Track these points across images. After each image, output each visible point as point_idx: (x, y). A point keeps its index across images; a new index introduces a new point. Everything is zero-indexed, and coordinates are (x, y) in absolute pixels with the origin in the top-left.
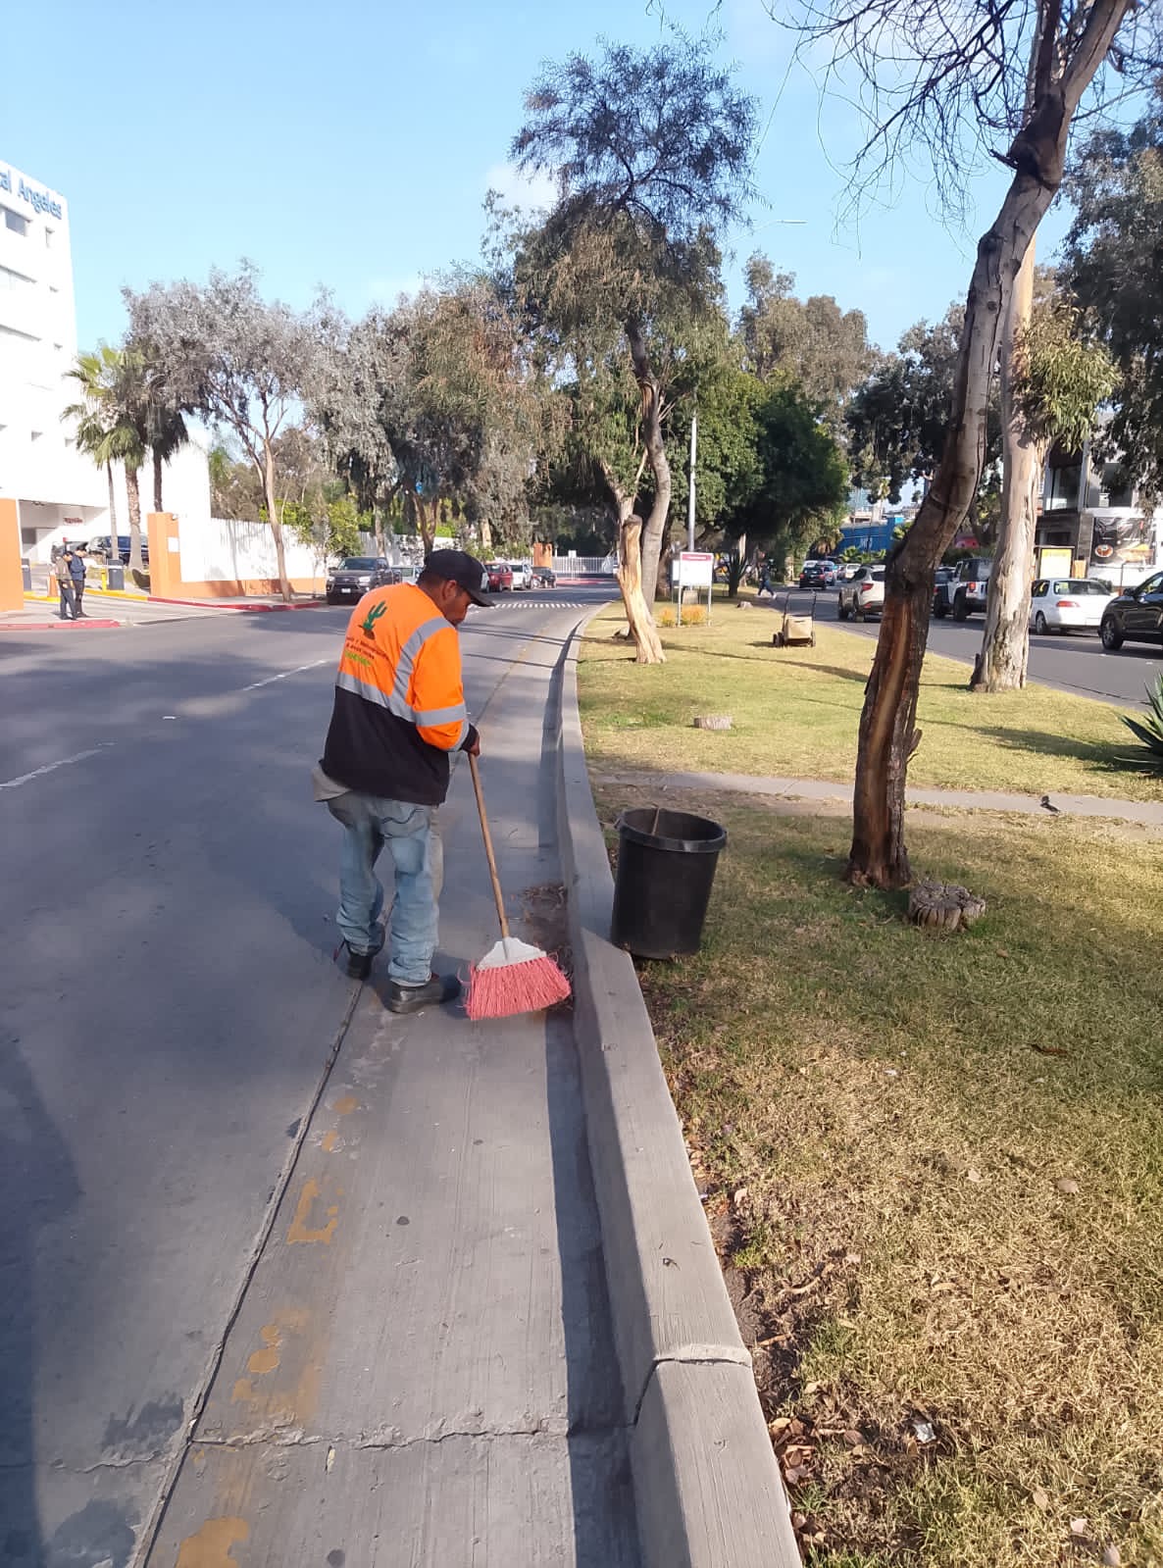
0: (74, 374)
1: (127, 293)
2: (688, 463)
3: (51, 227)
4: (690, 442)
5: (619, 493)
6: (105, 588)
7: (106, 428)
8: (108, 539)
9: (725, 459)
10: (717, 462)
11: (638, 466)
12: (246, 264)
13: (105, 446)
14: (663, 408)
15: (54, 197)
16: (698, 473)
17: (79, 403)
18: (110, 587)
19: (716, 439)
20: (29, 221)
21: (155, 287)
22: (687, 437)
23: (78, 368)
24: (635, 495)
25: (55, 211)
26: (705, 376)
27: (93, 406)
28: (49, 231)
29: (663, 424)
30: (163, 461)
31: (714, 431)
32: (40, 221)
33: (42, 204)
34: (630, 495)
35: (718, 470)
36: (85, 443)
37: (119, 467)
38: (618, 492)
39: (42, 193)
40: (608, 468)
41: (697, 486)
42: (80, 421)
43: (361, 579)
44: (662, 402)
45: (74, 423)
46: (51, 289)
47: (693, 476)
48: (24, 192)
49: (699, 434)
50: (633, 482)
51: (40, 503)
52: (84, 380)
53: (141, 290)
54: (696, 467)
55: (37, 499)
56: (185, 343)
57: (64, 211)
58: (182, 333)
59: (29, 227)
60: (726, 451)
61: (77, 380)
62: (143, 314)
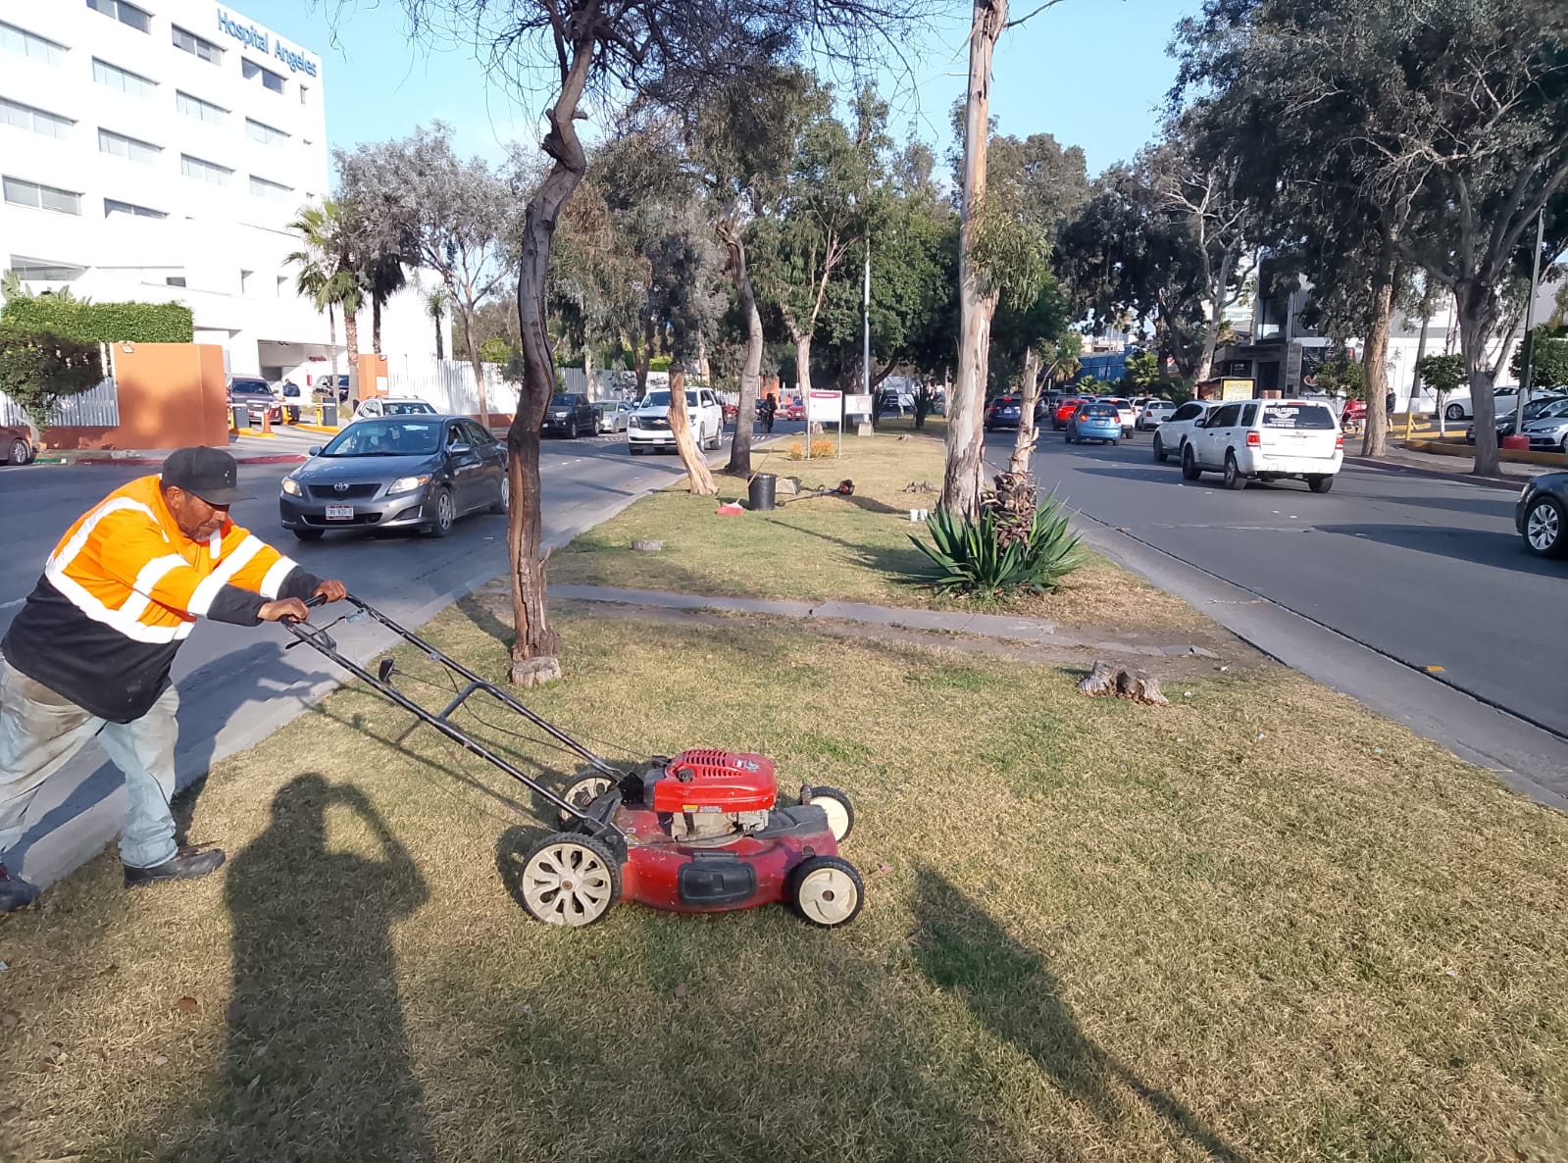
0: (297, 225)
1: (338, 155)
2: (862, 303)
3: (306, 85)
4: (863, 283)
5: (796, 333)
6: (320, 423)
7: (328, 275)
8: (331, 379)
9: (899, 299)
10: (890, 301)
11: (814, 307)
12: (439, 126)
13: (324, 291)
14: (836, 252)
15: (309, 57)
16: (871, 312)
17: (302, 251)
18: (325, 423)
19: (890, 281)
20: (285, 79)
21: (364, 149)
22: (860, 278)
23: (302, 220)
24: (811, 333)
25: (310, 69)
26: (873, 220)
27: (317, 254)
28: (303, 88)
29: (836, 267)
30: (381, 305)
31: (887, 272)
32: (294, 79)
33: (297, 63)
34: (806, 334)
35: (893, 309)
36: (306, 289)
37: (339, 311)
38: (794, 331)
39: (298, 53)
40: (785, 308)
41: (871, 324)
42: (302, 269)
43: (559, 414)
44: (835, 246)
45: (296, 269)
46: (305, 142)
47: (867, 314)
48: (280, 52)
49: (873, 276)
50: (809, 323)
51: (285, 343)
52: (307, 231)
53: (351, 151)
54: (870, 306)
55: (282, 340)
56: (387, 198)
57: (318, 69)
58: (384, 190)
59: (285, 85)
60: (899, 291)
61: (299, 231)
62: (352, 173)
